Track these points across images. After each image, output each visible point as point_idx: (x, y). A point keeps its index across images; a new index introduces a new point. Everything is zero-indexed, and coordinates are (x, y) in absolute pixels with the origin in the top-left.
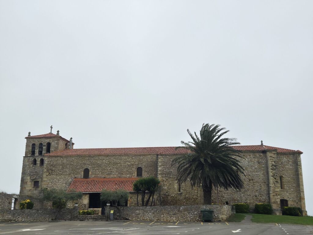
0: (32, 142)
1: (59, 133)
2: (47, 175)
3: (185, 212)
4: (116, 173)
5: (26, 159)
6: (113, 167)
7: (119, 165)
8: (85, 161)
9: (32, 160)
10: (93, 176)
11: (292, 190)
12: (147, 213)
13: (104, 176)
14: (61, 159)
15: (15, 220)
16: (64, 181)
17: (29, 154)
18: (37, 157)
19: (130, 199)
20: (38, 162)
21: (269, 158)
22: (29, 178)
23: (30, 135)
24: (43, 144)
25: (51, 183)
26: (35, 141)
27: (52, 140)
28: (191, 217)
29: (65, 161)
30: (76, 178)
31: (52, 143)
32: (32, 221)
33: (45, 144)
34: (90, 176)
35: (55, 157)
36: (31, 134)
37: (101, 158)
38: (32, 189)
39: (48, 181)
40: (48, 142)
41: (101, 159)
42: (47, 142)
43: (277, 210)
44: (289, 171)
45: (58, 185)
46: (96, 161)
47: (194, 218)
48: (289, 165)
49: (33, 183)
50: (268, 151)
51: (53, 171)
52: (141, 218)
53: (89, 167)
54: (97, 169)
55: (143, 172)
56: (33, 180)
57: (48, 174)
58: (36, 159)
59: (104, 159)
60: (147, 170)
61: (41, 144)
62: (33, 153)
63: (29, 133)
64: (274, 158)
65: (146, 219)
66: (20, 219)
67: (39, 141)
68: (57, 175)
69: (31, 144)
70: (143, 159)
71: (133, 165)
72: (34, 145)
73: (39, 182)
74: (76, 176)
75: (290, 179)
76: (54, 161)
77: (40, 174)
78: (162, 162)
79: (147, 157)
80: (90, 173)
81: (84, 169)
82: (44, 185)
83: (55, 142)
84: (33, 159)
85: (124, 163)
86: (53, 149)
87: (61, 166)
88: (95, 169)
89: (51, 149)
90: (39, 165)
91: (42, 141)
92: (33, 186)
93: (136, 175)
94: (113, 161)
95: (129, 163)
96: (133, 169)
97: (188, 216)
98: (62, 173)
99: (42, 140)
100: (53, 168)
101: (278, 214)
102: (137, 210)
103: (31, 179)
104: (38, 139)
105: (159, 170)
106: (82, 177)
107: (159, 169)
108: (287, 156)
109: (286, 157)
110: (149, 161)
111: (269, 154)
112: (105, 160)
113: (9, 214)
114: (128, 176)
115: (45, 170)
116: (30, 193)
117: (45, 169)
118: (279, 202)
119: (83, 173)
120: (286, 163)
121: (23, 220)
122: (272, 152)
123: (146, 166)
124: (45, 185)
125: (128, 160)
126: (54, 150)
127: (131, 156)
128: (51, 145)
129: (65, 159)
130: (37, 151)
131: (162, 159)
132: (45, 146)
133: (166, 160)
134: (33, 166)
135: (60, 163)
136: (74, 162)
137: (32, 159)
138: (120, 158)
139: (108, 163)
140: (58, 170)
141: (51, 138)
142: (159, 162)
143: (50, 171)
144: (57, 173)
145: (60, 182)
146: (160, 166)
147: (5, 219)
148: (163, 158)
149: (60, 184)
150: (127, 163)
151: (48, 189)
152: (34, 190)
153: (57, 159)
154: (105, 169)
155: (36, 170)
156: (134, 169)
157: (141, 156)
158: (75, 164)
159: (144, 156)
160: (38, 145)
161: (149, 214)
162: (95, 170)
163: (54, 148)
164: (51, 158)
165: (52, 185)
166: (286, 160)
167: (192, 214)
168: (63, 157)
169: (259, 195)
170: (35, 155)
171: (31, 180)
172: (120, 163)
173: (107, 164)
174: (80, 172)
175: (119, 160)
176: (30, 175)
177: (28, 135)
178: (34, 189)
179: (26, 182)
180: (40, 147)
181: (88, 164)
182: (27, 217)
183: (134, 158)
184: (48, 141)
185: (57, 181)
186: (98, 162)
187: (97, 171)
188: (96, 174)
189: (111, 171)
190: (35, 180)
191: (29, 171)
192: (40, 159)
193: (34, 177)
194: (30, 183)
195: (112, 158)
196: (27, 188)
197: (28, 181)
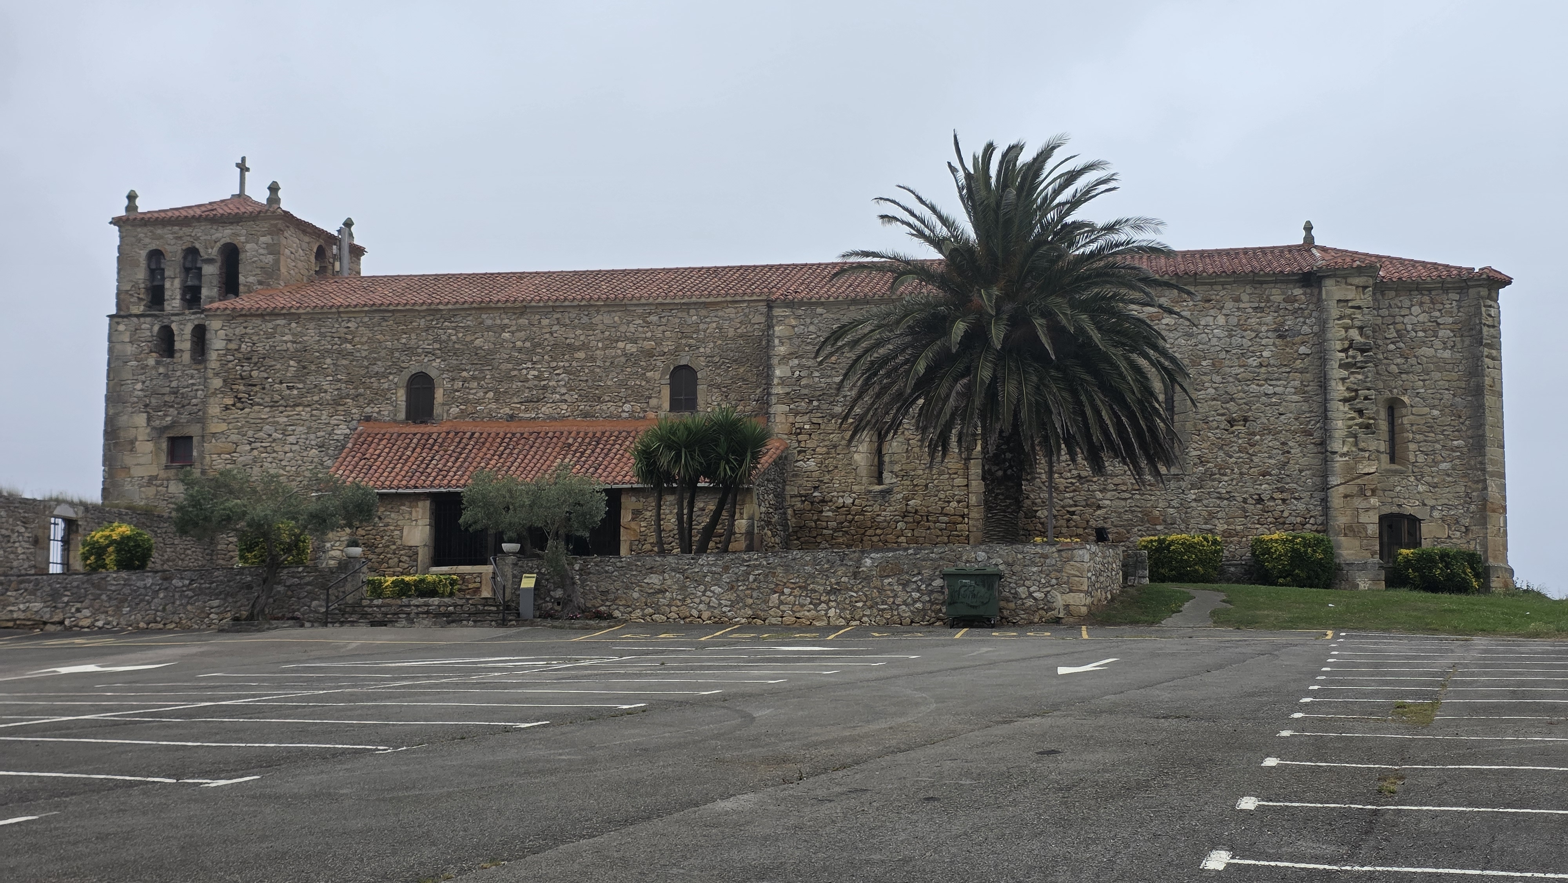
0: (147, 240)
1: (280, 194)
2: (227, 409)
3: (886, 581)
4: (566, 397)
5: (121, 328)
6: (554, 364)
7: (581, 355)
8: (413, 336)
9: (151, 330)
10: (454, 410)
11: (1444, 466)
12: (702, 588)
13: (507, 410)
14: (294, 325)
15: (62, 623)
16: (312, 436)
17: (134, 304)
18: (173, 318)
19: (633, 519)
20: (184, 344)
21: (1335, 312)
22: (141, 419)
23: (136, 208)
24: (202, 252)
25: (250, 443)
26: (161, 237)
27: (244, 232)
28: (915, 602)
29: (311, 335)
30: (368, 419)
31: (248, 246)
32: (142, 625)
33: (214, 252)
34: (437, 410)
35: (262, 315)
36: (138, 202)
37: (489, 322)
38: (163, 474)
39: (234, 438)
40: (223, 241)
41: (489, 329)
42: (219, 245)
43: (1364, 567)
44: (1436, 375)
45: (281, 455)
46: (468, 339)
47: (928, 606)
48: (1438, 344)
49: (164, 445)
50: (1328, 276)
51: (257, 389)
52: (674, 608)
53: (434, 368)
54: (474, 378)
55: (701, 388)
56: (162, 430)
57: (229, 401)
58: (174, 326)
59: (503, 328)
60: (719, 380)
61: (192, 252)
62: (156, 297)
63: (132, 197)
64: (1359, 308)
65: (695, 613)
66: (85, 618)
67: (180, 238)
68: (274, 405)
69: (144, 253)
70: (702, 326)
71: (650, 354)
72: (156, 255)
73: (195, 440)
74: (368, 409)
75: (1436, 413)
76: (255, 338)
77: (194, 401)
78: (790, 339)
79: (720, 313)
80: (439, 395)
81: (406, 375)
82: (215, 457)
83: (262, 239)
84: (156, 328)
85: (605, 348)
86: (251, 279)
87: (292, 363)
88: (464, 374)
89: (241, 279)
90: (186, 357)
91: (197, 239)
92: (164, 459)
93: (666, 405)
94: (551, 333)
95: (631, 348)
96: (649, 374)
97: (898, 601)
98: (302, 396)
99: (198, 231)
100: (255, 374)
101: (1364, 584)
102: (651, 570)
103: (154, 428)
104: (176, 228)
105: (776, 381)
106: (402, 415)
107: (778, 372)
108: (1426, 299)
109: (1421, 304)
110: (731, 333)
111: (1333, 291)
112: (513, 333)
113: (33, 593)
114: (627, 407)
115: (217, 383)
116: (151, 491)
117: (217, 375)
118: (1373, 529)
119: (402, 394)
120: (1421, 334)
121: (100, 624)
122: (1350, 280)
123: (716, 359)
124: (219, 454)
125: (623, 328)
126: (260, 283)
127: (640, 310)
128: (242, 256)
129: (312, 325)
130: (173, 289)
131: (794, 323)
132: (210, 261)
133: (812, 328)
134: (158, 363)
135: (289, 345)
136: (357, 339)
137: (150, 328)
138: (585, 320)
139: (528, 344)
140: (281, 383)
141: (238, 223)
142: (777, 341)
143: (242, 388)
144: (277, 397)
145: (292, 439)
146: (784, 359)
147: (15, 616)
148: (799, 317)
149: (294, 448)
150: (621, 345)
151: (235, 473)
152: (168, 480)
153: (270, 325)
154: (514, 373)
155: (174, 384)
156: (657, 375)
157: (692, 312)
158: (364, 354)
159: (703, 312)
160: (179, 256)
161: (708, 593)
162: (465, 380)
163: (258, 271)
164: (241, 320)
165: (255, 453)
166: (1423, 317)
167: (918, 590)
168: (299, 316)
169: (1277, 495)
170: (168, 308)
171: (155, 434)
172: (584, 346)
173: (520, 350)
174: (389, 390)
175: (579, 332)
176: (146, 406)
177: (128, 209)
178: (172, 473)
179: (132, 442)
180: (188, 265)
181: (426, 354)
182: (118, 608)
183: (654, 318)
184: (225, 234)
185: (275, 435)
186: (478, 342)
187: (475, 384)
188: (466, 402)
189: (545, 388)
190: (172, 433)
191: (139, 386)
192: (189, 328)
193: (169, 419)
194: (150, 446)
195: (545, 322)
196: (137, 472)
197: (140, 438)
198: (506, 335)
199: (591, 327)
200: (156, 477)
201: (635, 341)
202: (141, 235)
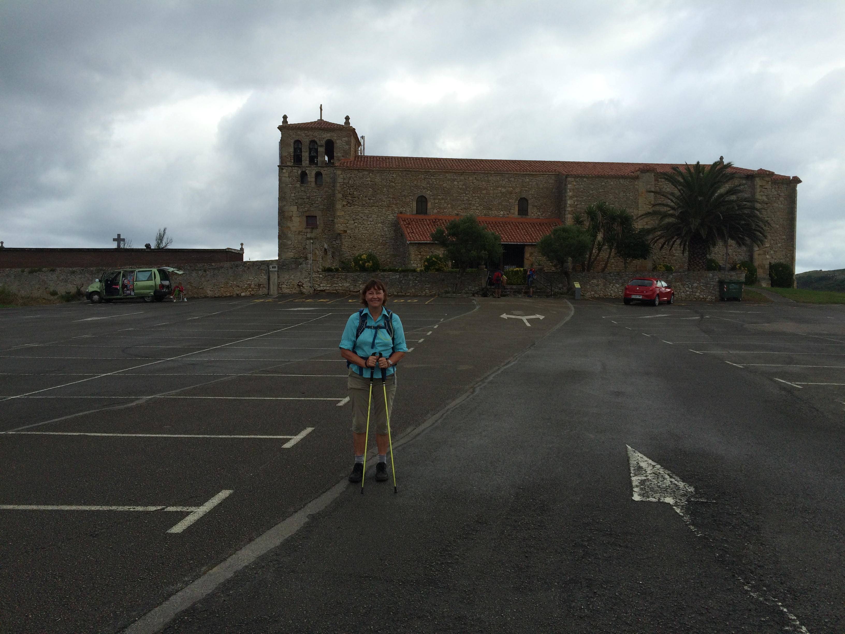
0: (294, 136)
1: (350, 121)
2: (344, 206)
3: (677, 284)
4: (479, 208)
5: (284, 171)
6: (474, 195)
7: (484, 192)
8: (419, 181)
10: (435, 211)
13: (456, 212)
14: (371, 174)
16: (379, 219)
17: (288, 161)
18: (307, 168)
19: (530, 256)
20: (311, 178)
21: (758, 190)
22: (294, 208)
23: (287, 122)
24: (318, 142)
25: (354, 220)
26: (299, 135)
29: (378, 179)
30: (401, 213)
31: (338, 141)
33: (323, 142)
34: (429, 210)
36: (288, 120)
37: (449, 177)
38: (304, 230)
39: (347, 218)
40: (327, 139)
41: (448, 180)
42: (325, 140)
43: (764, 279)
44: (778, 214)
45: (367, 226)
46: (441, 183)
47: (691, 293)
48: (780, 203)
49: (305, 219)
50: (757, 177)
51: (356, 199)
52: (602, 292)
53: (428, 194)
54: (443, 199)
55: (530, 207)
56: (303, 213)
57: (345, 203)
58: (307, 171)
59: (455, 180)
60: (536, 204)
61: (313, 142)
62: (298, 159)
63: (285, 117)
64: (766, 188)
65: (609, 294)
67: (308, 136)
68: (363, 206)
69: (292, 141)
70: (530, 183)
71: (511, 193)
72: (297, 142)
73: (318, 217)
74: (401, 209)
75: (778, 226)
76: (355, 179)
77: (317, 202)
78: (573, 190)
79: (537, 179)
80: (429, 205)
81: (416, 196)
82: (339, 225)
83: (344, 139)
84: (300, 172)
85: (494, 189)
86: (339, 154)
87: (370, 189)
88: (439, 197)
89: (335, 154)
90: (313, 184)
91: (315, 136)
92: (304, 225)
93: (517, 213)
94: (473, 183)
95: (504, 190)
96: (510, 200)
97: (682, 291)
98: (374, 202)
99: (316, 134)
100: (355, 193)
101: (764, 285)
103: (300, 212)
104: (306, 132)
105: (568, 205)
106: (415, 212)
107: (569, 202)
110: (541, 186)
111: (758, 182)
112: (458, 182)
114: (502, 213)
115: (340, 196)
117: (339, 192)
118: (767, 266)
119: (415, 204)
122: (764, 179)
123: (536, 196)
124: (341, 224)
125: (501, 182)
126: (343, 156)
127: (507, 176)
128: (335, 145)
129: (378, 175)
130: (305, 155)
131: (575, 183)
132: (321, 146)
133: (582, 186)
134: (301, 186)
135: (369, 182)
136: (396, 181)
137: (297, 171)
138: (486, 178)
139: (464, 187)
140: (366, 197)
142: (568, 191)
143: (350, 198)
144: (364, 203)
145: (371, 219)
146: (571, 197)
148: (577, 182)
149: (372, 223)
150: (500, 189)
151: (348, 231)
152: (307, 232)
153: (361, 174)
154: (458, 198)
155: (308, 195)
156: (513, 201)
157: (527, 177)
158: (399, 187)
159: (531, 178)
160: (308, 143)
162: (439, 199)
163: (341, 151)
164: (349, 171)
165: (356, 224)
168: (373, 171)
170: (303, 164)
171: (300, 214)
172: (486, 189)
173: (461, 189)
174: (409, 202)
175: (483, 183)
176: (296, 203)
177: (283, 122)
178: (309, 230)
179: (291, 217)
180: (311, 147)
181: (424, 188)
183: (512, 179)
184: (327, 136)
185: (364, 218)
186: (444, 185)
187: (443, 201)
188: (440, 208)
189: (470, 204)
190: (308, 214)
191: (293, 195)
192: (314, 173)
193: (306, 208)
194: (298, 219)
195: (471, 178)
196: (293, 229)
197: (294, 216)
198: (456, 183)
199: (489, 181)
200: (301, 232)
201: (504, 187)
202: (291, 134)
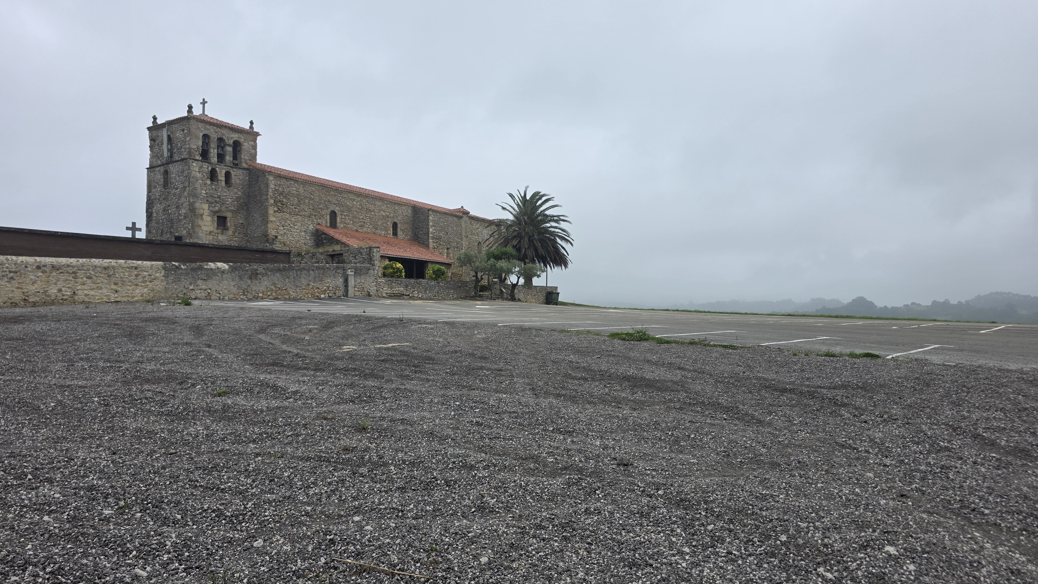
0: (202, 129)
1: (254, 125)
2: (275, 212)
6: (366, 215)
7: (373, 213)
8: (331, 197)
9: (208, 169)
10: (342, 225)
13: (355, 228)
14: (296, 185)
16: (303, 228)
17: (197, 155)
18: (216, 166)
20: (222, 177)
22: (206, 206)
23: (192, 112)
24: (226, 141)
25: (283, 226)
26: (208, 130)
27: (243, 137)
29: (301, 190)
30: (319, 224)
31: (245, 144)
33: (231, 142)
34: (338, 225)
35: (286, 179)
36: (193, 110)
37: (351, 197)
38: (215, 231)
39: (278, 224)
40: (235, 139)
41: (350, 200)
42: (233, 140)
45: (293, 233)
46: (346, 201)
49: (216, 219)
51: (285, 206)
53: (337, 209)
55: (399, 230)
56: (215, 212)
57: (277, 209)
58: (216, 169)
59: (354, 200)
60: (402, 228)
61: (220, 139)
62: (206, 154)
63: (190, 108)
67: (217, 132)
68: (290, 213)
69: (201, 134)
70: (399, 211)
71: (388, 217)
72: (206, 137)
73: (228, 219)
74: (319, 221)
77: (227, 203)
78: (432, 221)
79: (403, 208)
80: (338, 219)
81: (329, 210)
83: (251, 143)
84: (210, 169)
85: (379, 212)
86: (246, 157)
87: (296, 199)
88: (345, 213)
89: (243, 156)
90: (223, 183)
91: (224, 135)
92: (216, 225)
93: (391, 233)
94: (365, 205)
95: (384, 214)
96: (388, 223)
98: (299, 212)
99: (224, 131)
100: (284, 200)
103: (211, 211)
104: (215, 128)
105: (430, 232)
106: (328, 225)
107: (430, 230)
110: (404, 214)
112: (356, 202)
114: (383, 232)
115: (272, 201)
116: (211, 237)
117: (271, 198)
119: (328, 216)
123: (401, 222)
124: (273, 229)
125: (382, 207)
127: (386, 202)
128: (242, 147)
129: (301, 186)
130: (213, 153)
131: (433, 216)
132: (229, 145)
134: (211, 183)
135: (295, 192)
136: (315, 194)
138: (374, 202)
139: (360, 207)
140: (292, 205)
141: (241, 133)
143: (280, 205)
145: (296, 227)
146: (432, 226)
149: (298, 231)
150: (382, 212)
151: (279, 237)
152: (218, 233)
154: (357, 216)
155: (219, 194)
156: (390, 224)
157: (397, 205)
158: (317, 200)
160: (217, 140)
162: (345, 216)
163: (249, 155)
164: (279, 178)
165: (285, 231)
168: (298, 181)
170: (212, 161)
171: (212, 213)
172: (373, 211)
173: (358, 208)
174: (325, 215)
175: (372, 206)
177: (189, 112)
178: (219, 231)
179: (202, 215)
180: (220, 145)
181: (334, 204)
183: (389, 206)
184: (235, 136)
185: (291, 225)
186: (348, 203)
187: (347, 218)
188: (345, 223)
189: (364, 222)
190: (219, 214)
191: (204, 192)
192: (224, 172)
193: (217, 208)
194: (209, 219)
195: (364, 201)
196: (204, 228)
197: (205, 214)
199: (375, 205)
200: (213, 232)
201: (384, 212)
202: (200, 126)
